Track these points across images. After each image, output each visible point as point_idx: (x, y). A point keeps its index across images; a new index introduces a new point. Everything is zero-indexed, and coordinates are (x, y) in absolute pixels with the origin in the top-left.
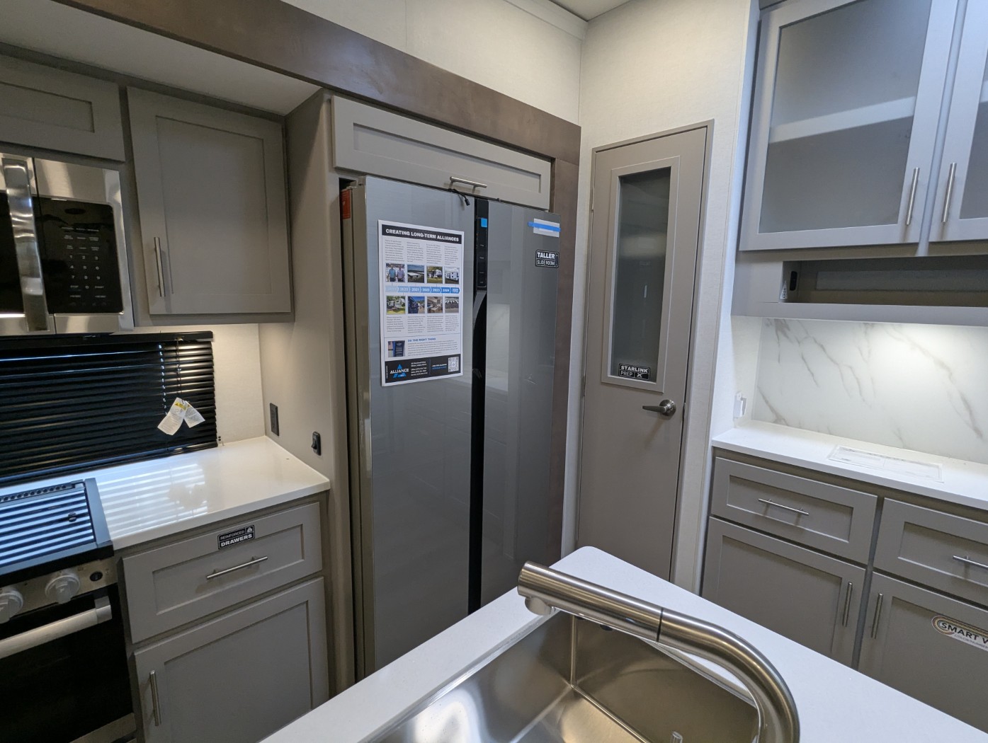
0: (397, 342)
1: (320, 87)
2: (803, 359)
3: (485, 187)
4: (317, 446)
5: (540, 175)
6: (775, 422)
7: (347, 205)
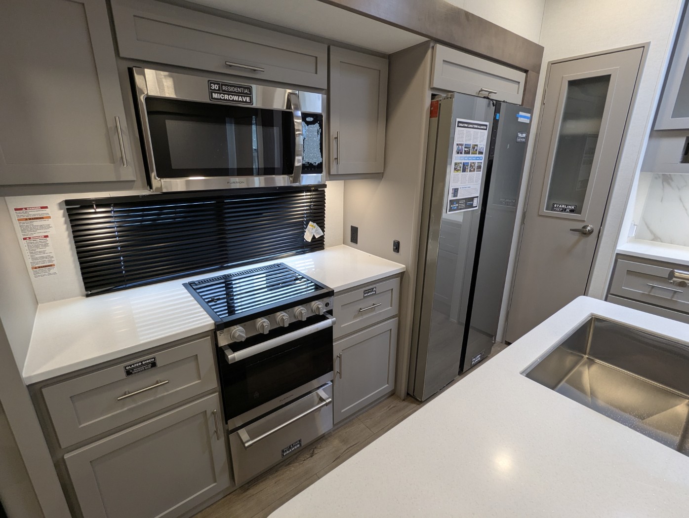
0: (455, 189)
1: (427, 39)
2: (680, 199)
3: (496, 93)
4: (397, 247)
5: (519, 83)
6: (653, 240)
7: (435, 110)
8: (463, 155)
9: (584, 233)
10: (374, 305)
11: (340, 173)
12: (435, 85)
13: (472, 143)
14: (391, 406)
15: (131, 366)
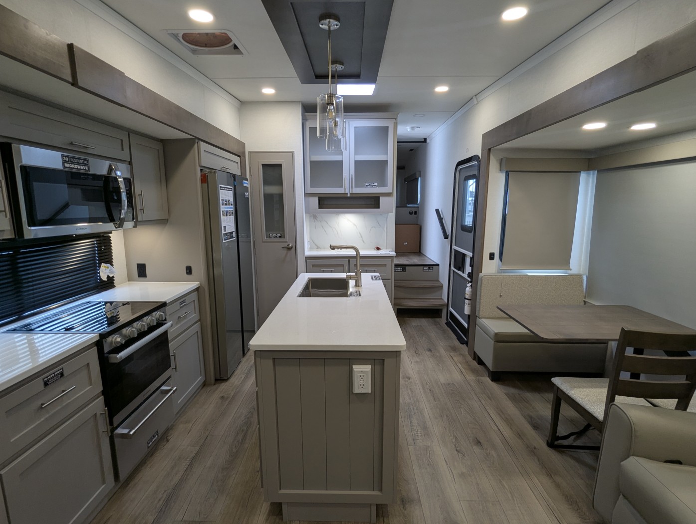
0: (225, 227)
1: (192, 137)
2: (322, 227)
3: (230, 169)
4: (189, 270)
5: (238, 163)
6: (317, 249)
7: (204, 179)
8: (225, 206)
9: (289, 249)
10: (186, 313)
11: (144, 220)
12: (202, 165)
13: (227, 199)
14: (208, 391)
15: (47, 377)
